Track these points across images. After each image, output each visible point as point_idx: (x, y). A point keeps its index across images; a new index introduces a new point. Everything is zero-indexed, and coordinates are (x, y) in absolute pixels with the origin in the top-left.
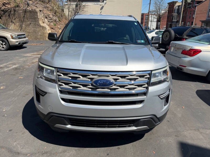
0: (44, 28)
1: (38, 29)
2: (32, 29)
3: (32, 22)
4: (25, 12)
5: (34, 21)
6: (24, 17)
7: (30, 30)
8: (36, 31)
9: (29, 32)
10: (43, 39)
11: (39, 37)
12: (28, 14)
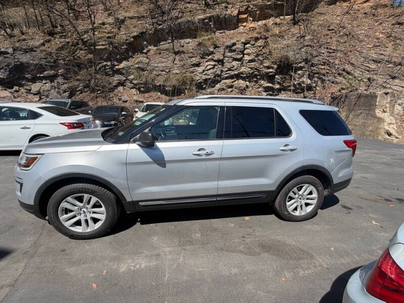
0: (381, 119)
1: (369, 122)
2: (361, 121)
3: (364, 112)
4: (359, 97)
5: (367, 110)
6: (355, 104)
7: (357, 122)
8: (366, 124)
9: (356, 125)
10: (374, 137)
11: (368, 133)
12: (362, 100)
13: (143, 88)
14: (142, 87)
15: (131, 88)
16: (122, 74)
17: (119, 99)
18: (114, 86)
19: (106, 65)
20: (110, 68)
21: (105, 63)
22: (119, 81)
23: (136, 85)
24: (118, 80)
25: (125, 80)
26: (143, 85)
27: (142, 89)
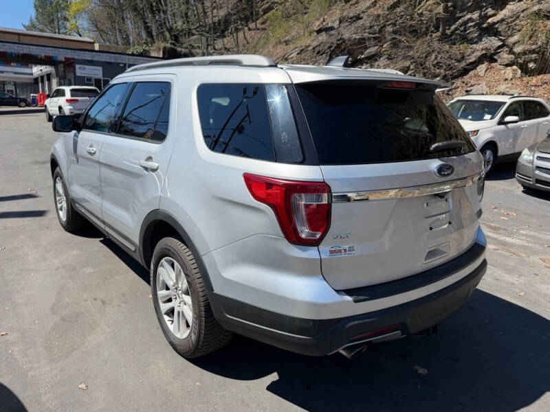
13: (535, 61)
14: (531, 61)
15: (507, 65)
16: (496, 34)
17: (467, 91)
18: (471, 64)
19: (470, 20)
20: (474, 26)
21: (469, 16)
22: (484, 52)
23: (518, 55)
24: (482, 50)
25: (500, 47)
26: (534, 56)
27: (531, 65)
